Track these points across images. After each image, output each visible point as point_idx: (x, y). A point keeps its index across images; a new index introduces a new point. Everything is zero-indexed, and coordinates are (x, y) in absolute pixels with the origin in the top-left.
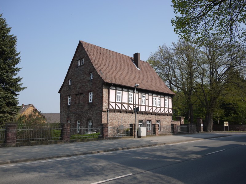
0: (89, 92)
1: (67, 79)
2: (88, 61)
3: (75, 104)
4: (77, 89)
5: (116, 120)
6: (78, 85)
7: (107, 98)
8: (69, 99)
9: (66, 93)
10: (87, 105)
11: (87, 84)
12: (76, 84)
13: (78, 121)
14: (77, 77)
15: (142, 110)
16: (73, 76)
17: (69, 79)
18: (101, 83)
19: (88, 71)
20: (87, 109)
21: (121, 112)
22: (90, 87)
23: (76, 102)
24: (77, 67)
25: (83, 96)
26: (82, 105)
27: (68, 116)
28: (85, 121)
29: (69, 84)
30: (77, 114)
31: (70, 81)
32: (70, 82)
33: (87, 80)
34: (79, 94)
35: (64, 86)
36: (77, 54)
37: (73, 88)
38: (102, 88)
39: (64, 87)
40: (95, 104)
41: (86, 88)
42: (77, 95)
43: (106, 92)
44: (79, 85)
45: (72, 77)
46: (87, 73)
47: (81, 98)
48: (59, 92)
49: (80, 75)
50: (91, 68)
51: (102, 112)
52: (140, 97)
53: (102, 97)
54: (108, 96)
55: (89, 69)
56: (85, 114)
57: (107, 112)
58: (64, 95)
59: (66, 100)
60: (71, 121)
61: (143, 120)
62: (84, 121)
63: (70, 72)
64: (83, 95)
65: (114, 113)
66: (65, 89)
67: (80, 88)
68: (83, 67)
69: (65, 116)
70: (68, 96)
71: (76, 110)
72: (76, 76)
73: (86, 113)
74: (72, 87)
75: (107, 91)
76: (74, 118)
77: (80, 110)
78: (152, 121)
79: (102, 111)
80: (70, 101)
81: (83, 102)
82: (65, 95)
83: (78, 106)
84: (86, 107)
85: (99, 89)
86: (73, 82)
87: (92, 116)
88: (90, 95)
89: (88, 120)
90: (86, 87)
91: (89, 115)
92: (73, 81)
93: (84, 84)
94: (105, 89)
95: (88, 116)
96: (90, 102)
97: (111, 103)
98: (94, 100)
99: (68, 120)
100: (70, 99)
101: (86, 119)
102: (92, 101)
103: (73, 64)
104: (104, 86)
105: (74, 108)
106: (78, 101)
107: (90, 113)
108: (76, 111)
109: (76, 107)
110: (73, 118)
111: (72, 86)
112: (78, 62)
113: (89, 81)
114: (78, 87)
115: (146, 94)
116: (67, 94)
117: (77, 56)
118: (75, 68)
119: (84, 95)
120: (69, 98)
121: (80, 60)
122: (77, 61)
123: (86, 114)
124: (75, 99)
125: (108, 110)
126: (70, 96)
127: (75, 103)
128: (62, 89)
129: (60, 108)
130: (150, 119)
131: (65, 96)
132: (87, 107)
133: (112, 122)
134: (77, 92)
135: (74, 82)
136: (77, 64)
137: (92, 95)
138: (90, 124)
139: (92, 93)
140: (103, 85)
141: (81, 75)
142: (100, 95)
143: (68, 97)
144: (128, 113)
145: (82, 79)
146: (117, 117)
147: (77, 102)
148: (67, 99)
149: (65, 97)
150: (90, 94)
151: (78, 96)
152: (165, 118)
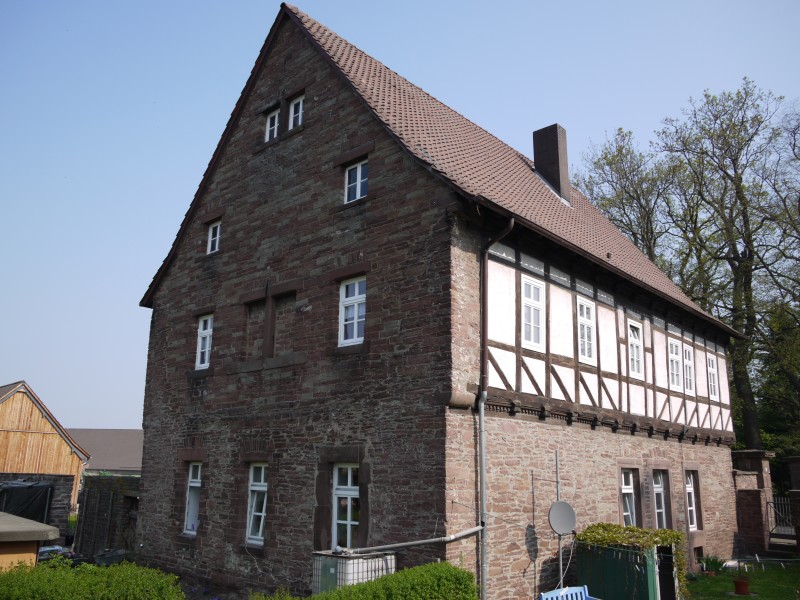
0: (339, 281)
1: (197, 224)
2: (334, 101)
3: (242, 360)
4: (255, 269)
5: (519, 470)
6: (265, 245)
7: (476, 316)
8: (205, 333)
9: (185, 301)
10: (325, 363)
11: (324, 232)
12: (253, 242)
13: (258, 471)
14: (257, 204)
15: (633, 411)
16: (231, 200)
17: (208, 224)
18: (435, 211)
19: (337, 153)
20: (322, 389)
21: (542, 417)
22: (345, 251)
23: (248, 349)
24: (259, 148)
25: (298, 311)
26: (284, 368)
27: (192, 438)
28: (310, 470)
29: (205, 251)
30: (249, 424)
31: (214, 235)
32: (213, 241)
33: (324, 208)
34: (270, 302)
35: (178, 264)
36: (259, 83)
37: (228, 269)
38: (446, 247)
39: (174, 270)
40: (386, 355)
41: (320, 261)
42: (252, 305)
43: (469, 274)
44: (268, 248)
45: (230, 210)
46: (324, 168)
47: (280, 326)
48: (146, 302)
49: (278, 188)
50: (352, 136)
51: (444, 411)
52: (622, 335)
53: (446, 302)
54: (477, 299)
55: (337, 143)
56: (311, 423)
57: (476, 410)
58: (173, 314)
59: (183, 341)
60: (205, 466)
61: (635, 471)
62: (300, 468)
63: (213, 186)
64: (298, 303)
65: (507, 421)
66: (180, 278)
67: (276, 262)
68: (298, 140)
69: (174, 437)
70: (197, 317)
71: (241, 398)
72: (252, 198)
73: (316, 419)
74: (226, 264)
75: (476, 265)
76: (229, 447)
77: (272, 400)
78: (671, 471)
79: (444, 399)
80: (208, 349)
81: (295, 350)
82: (183, 313)
83: (257, 373)
84: (319, 380)
85: (418, 251)
86: (233, 234)
87: (360, 435)
88: (343, 301)
89: (327, 465)
90: (320, 253)
91: (338, 429)
92: (229, 229)
93: (303, 239)
94: (465, 249)
95: (333, 435)
96: (342, 342)
97: (493, 351)
98: (378, 327)
99: (187, 463)
100: (209, 331)
101: (316, 455)
102: (357, 340)
103: (239, 135)
104: (456, 230)
105: (232, 388)
106: (258, 343)
107: (349, 417)
108: (243, 403)
109: (248, 380)
110: (224, 450)
111: (225, 257)
112: (264, 124)
113: (339, 213)
114: (265, 260)
115: (643, 319)
116: (193, 307)
117: (264, 89)
118: (249, 157)
119: (306, 301)
120: (200, 331)
121: (276, 114)
122: (261, 118)
123: (318, 426)
124: (241, 333)
125: (478, 398)
126: (210, 319)
127: (242, 356)
128: (166, 285)
129: (147, 389)
130: (661, 462)
131: (176, 321)
132: (322, 377)
133: (504, 479)
134: (256, 292)
135: (240, 235)
136: (264, 133)
137: (359, 298)
138: (342, 493)
139: (356, 284)
140: (448, 222)
141: (285, 187)
142: (431, 290)
143: (197, 322)
144: (577, 426)
145: (291, 210)
146: (527, 451)
147: (254, 349)
148: (192, 335)
149: (178, 327)
150: (342, 291)
151: (261, 316)
152: (711, 459)
